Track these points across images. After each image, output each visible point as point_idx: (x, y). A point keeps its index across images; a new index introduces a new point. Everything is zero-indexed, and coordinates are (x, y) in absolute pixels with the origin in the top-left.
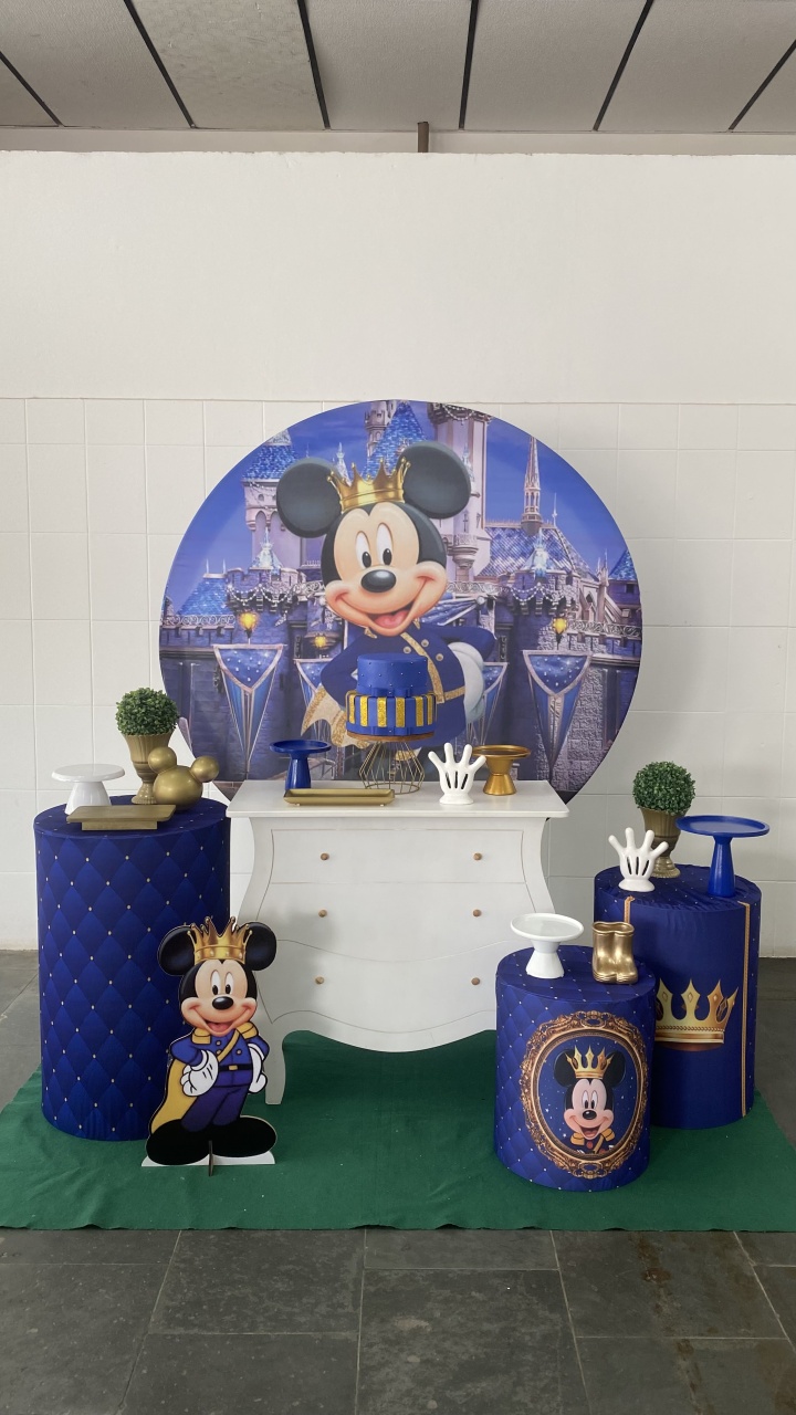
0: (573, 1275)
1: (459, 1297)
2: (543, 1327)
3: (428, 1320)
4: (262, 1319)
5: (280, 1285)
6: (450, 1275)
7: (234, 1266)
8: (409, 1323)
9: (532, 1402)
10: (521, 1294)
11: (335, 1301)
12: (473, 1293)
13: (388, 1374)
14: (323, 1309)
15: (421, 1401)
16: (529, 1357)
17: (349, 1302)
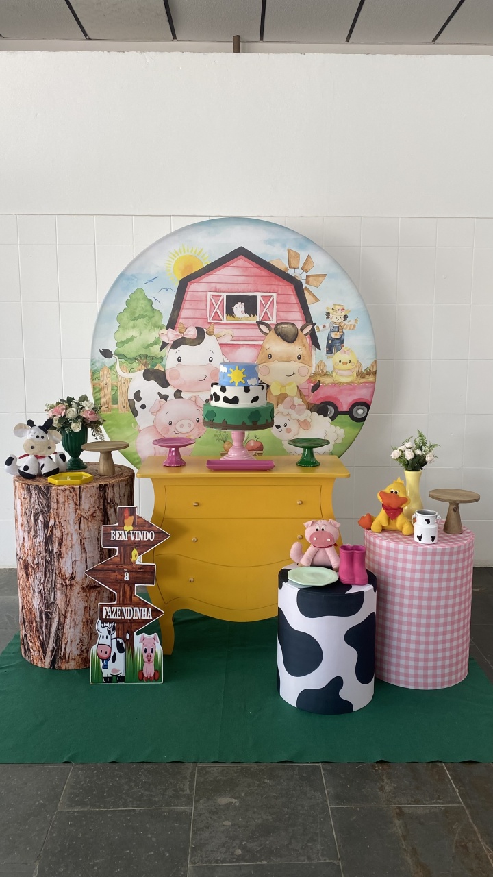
0: (330, 767)
1: (257, 783)
2: (309, 801)
3: (237, 798)
4: (131, 800)
5: (143, 777)
6: (252, 769)
8: (223, 800)
9: (302, 848)
11: (178, 787)
12: (266, 781)
13: (210, 833)
14: (170, 793)
15: (231, 850)
16: (301, 820)
17: (187, 787)
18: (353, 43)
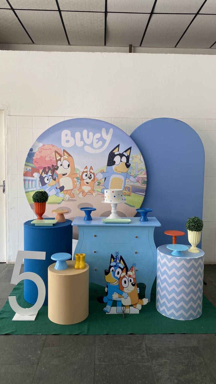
0: (202, 347)
1: (174, 354)
2: (199, 361)
3: (168, 359)
4: (124, 360)
5: (126, 351)
6: (170, 348)
7: (112, 346)
8: (164, 360)
9: (201, 380)
10: (190, 352)
11: (142, 355)
12: (178, 353)
13: (162, 373)
14: (139, 357)
15: (172, 380)
16: (197, 368)
17: (145, 355)
18: (177, 48)
